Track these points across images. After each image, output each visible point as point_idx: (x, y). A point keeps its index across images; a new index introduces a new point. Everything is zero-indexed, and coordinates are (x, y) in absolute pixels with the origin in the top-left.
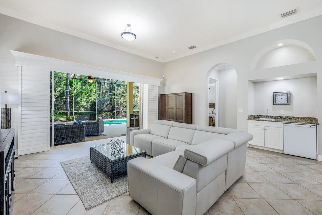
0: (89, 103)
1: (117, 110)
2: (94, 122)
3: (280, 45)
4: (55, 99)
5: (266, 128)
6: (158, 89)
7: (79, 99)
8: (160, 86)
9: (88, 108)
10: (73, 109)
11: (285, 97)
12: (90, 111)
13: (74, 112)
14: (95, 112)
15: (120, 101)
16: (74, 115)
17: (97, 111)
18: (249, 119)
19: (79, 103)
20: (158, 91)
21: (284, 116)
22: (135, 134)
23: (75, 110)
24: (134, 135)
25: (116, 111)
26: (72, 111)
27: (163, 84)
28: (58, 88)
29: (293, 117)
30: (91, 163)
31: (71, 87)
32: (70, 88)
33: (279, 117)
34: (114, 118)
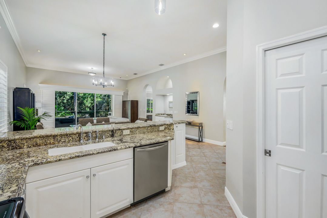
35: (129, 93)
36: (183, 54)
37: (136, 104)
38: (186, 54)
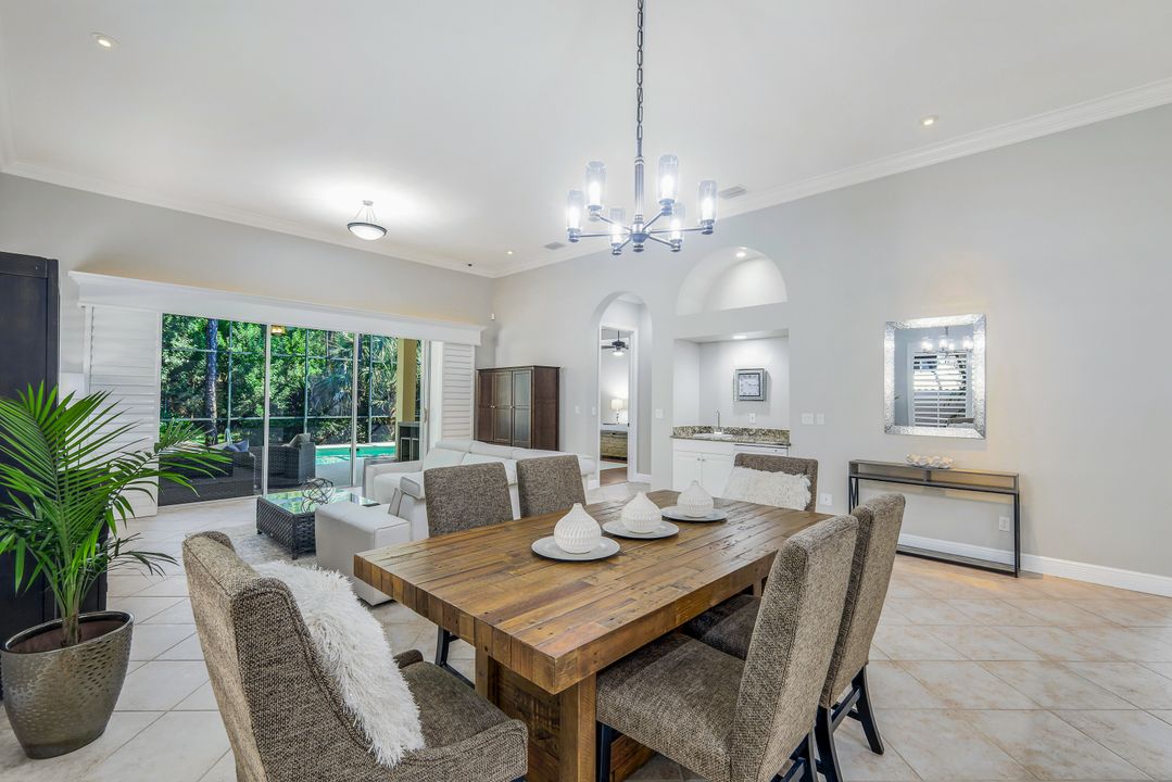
0: (287, 391)
1: (380, 412)
2: (286, 448)
3: (741, 255)
4: (169, 376)
5: (705, 456)
6: (473, 353)
7: (251, 378)
8: (479, 344)
9: (282, 406)
10: (227, 408)
11: (754, 381)
12: (287, 415)
13: (230, 419)
14: (303, 420)
15: (391, 385)
16: (228, 430)
17: (307, 417)
18: (675, 436)
19: (250, 391)
20: (472, 360)
21: (755, 427)
22: (377, 473)
23: (235, 414)
24: (376, 475)
25: (371, 417)
26: (225, 416)
27: (492, 340)
28: (177, 340)
29: (769, 431)
30: (260, 533)
31: (224, 338)
32: (220, 341)
33: (745, 429)
34: (367, 441)
35: (503, 335)
36: (921, 123)
37: (551, 384)
38: (936, 118)
